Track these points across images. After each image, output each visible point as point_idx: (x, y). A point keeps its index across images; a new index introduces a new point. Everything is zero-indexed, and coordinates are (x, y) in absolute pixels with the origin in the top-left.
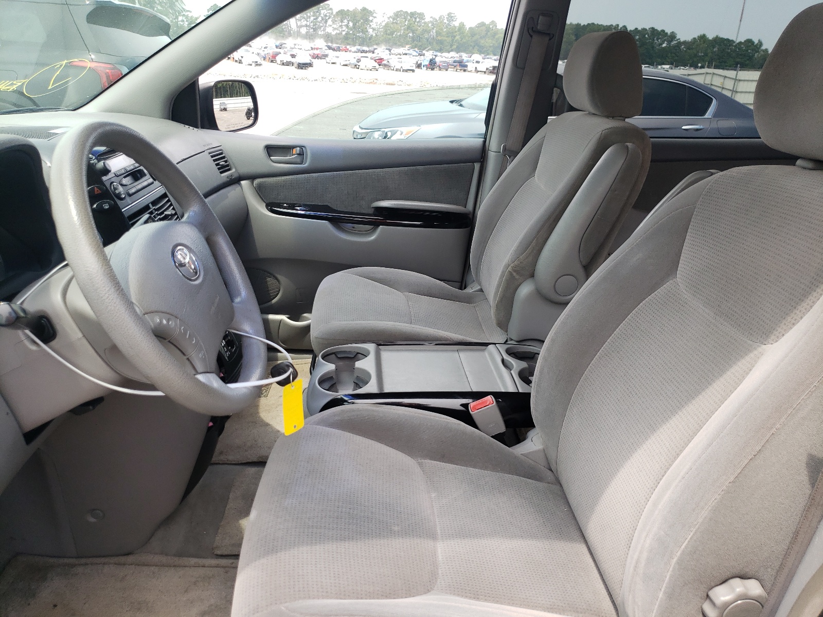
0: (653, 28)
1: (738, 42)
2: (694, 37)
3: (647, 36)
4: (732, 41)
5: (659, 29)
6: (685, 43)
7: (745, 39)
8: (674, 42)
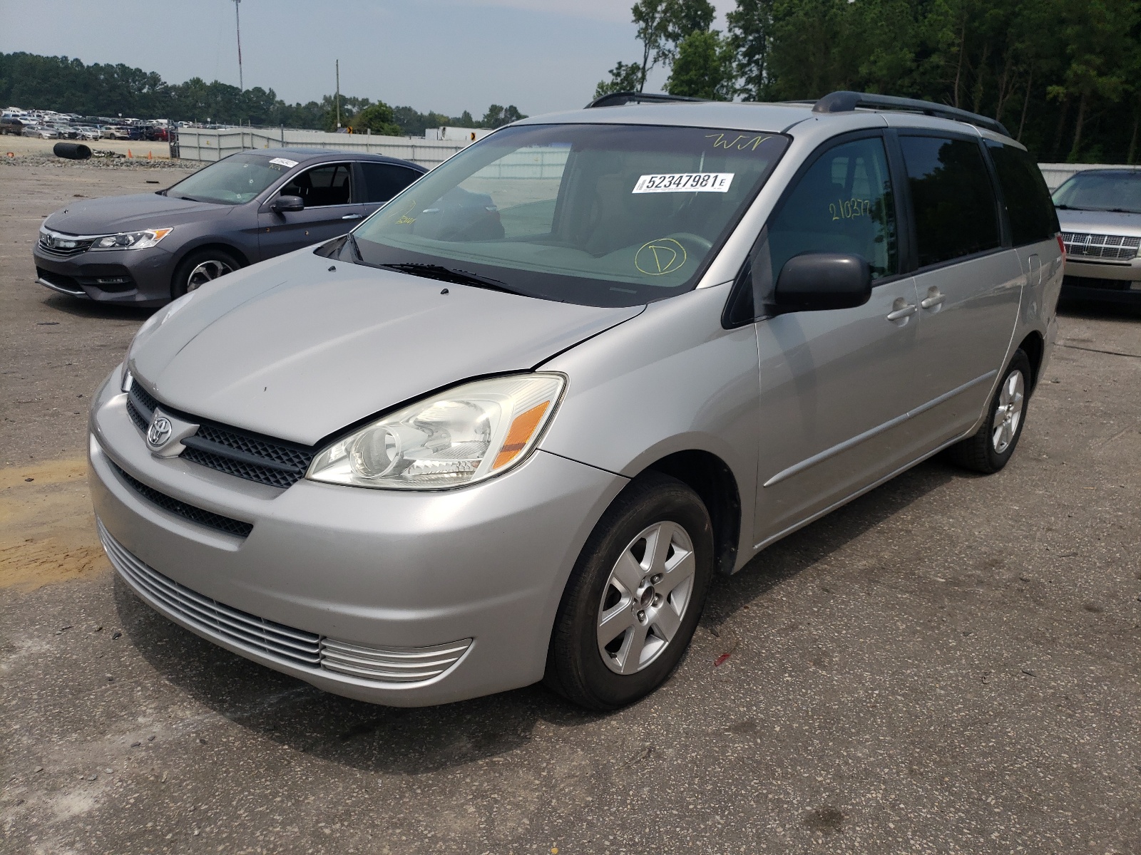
0: (122, 65)
1: (244, 90)
2: (186, 81)
3: (116, 76)
4: (237, 88)
5: (133, 67)
6: (174, 88)
7: (253, 88)
8: (158, 88)
